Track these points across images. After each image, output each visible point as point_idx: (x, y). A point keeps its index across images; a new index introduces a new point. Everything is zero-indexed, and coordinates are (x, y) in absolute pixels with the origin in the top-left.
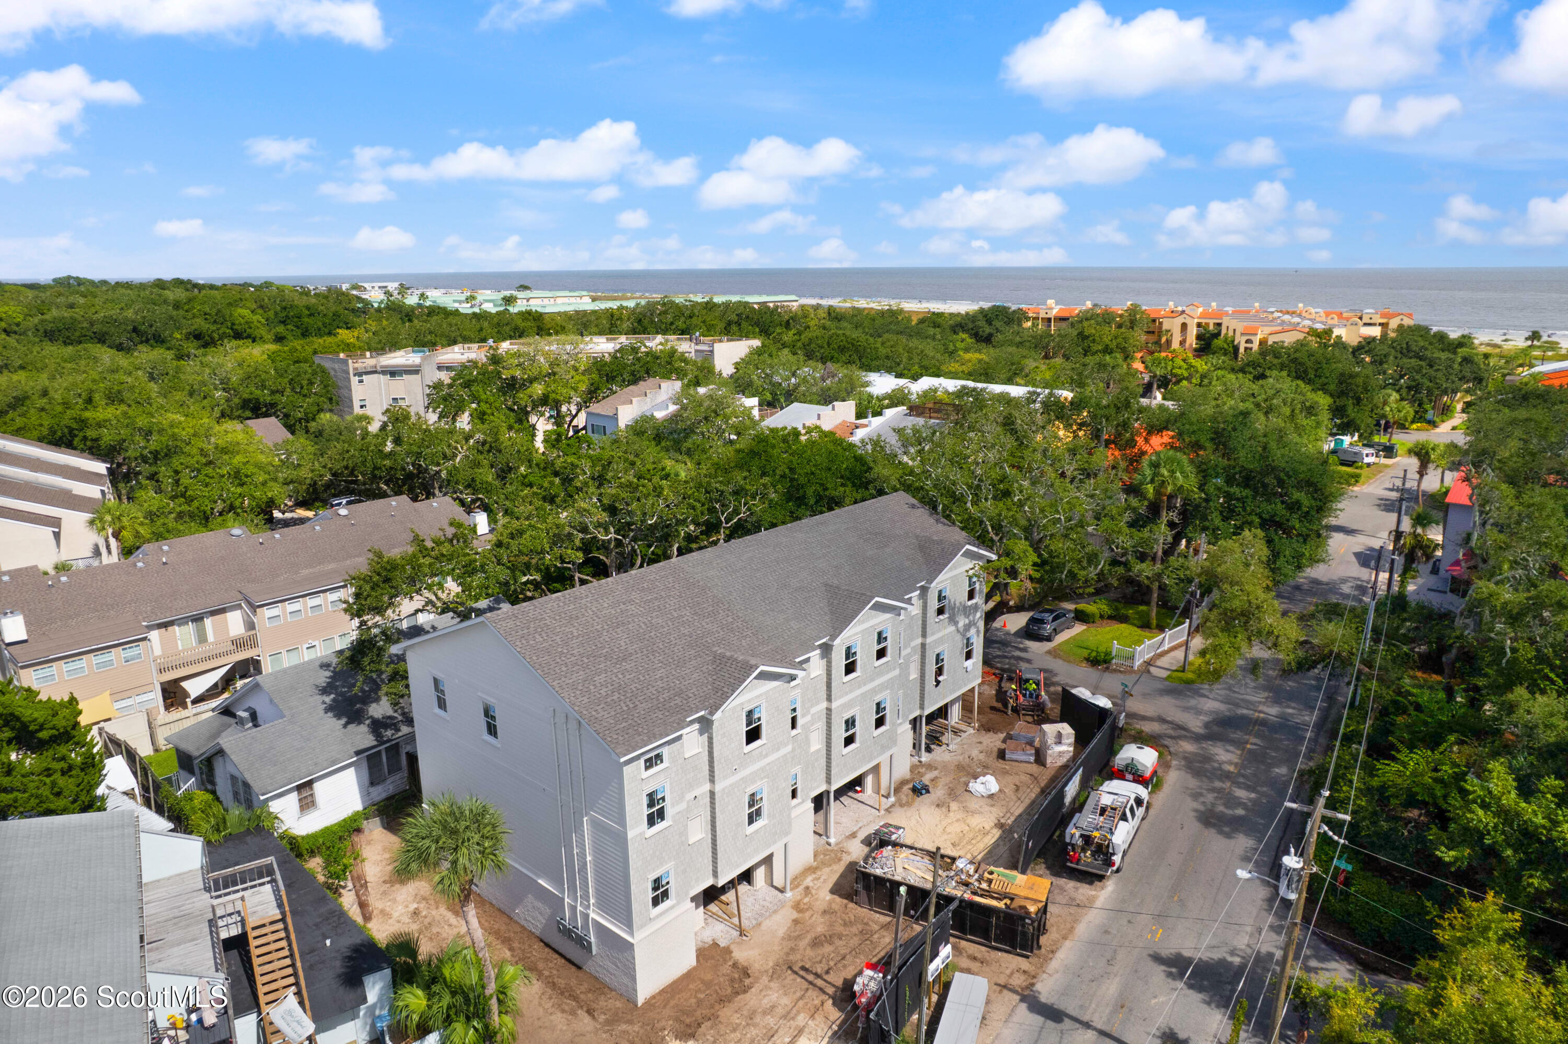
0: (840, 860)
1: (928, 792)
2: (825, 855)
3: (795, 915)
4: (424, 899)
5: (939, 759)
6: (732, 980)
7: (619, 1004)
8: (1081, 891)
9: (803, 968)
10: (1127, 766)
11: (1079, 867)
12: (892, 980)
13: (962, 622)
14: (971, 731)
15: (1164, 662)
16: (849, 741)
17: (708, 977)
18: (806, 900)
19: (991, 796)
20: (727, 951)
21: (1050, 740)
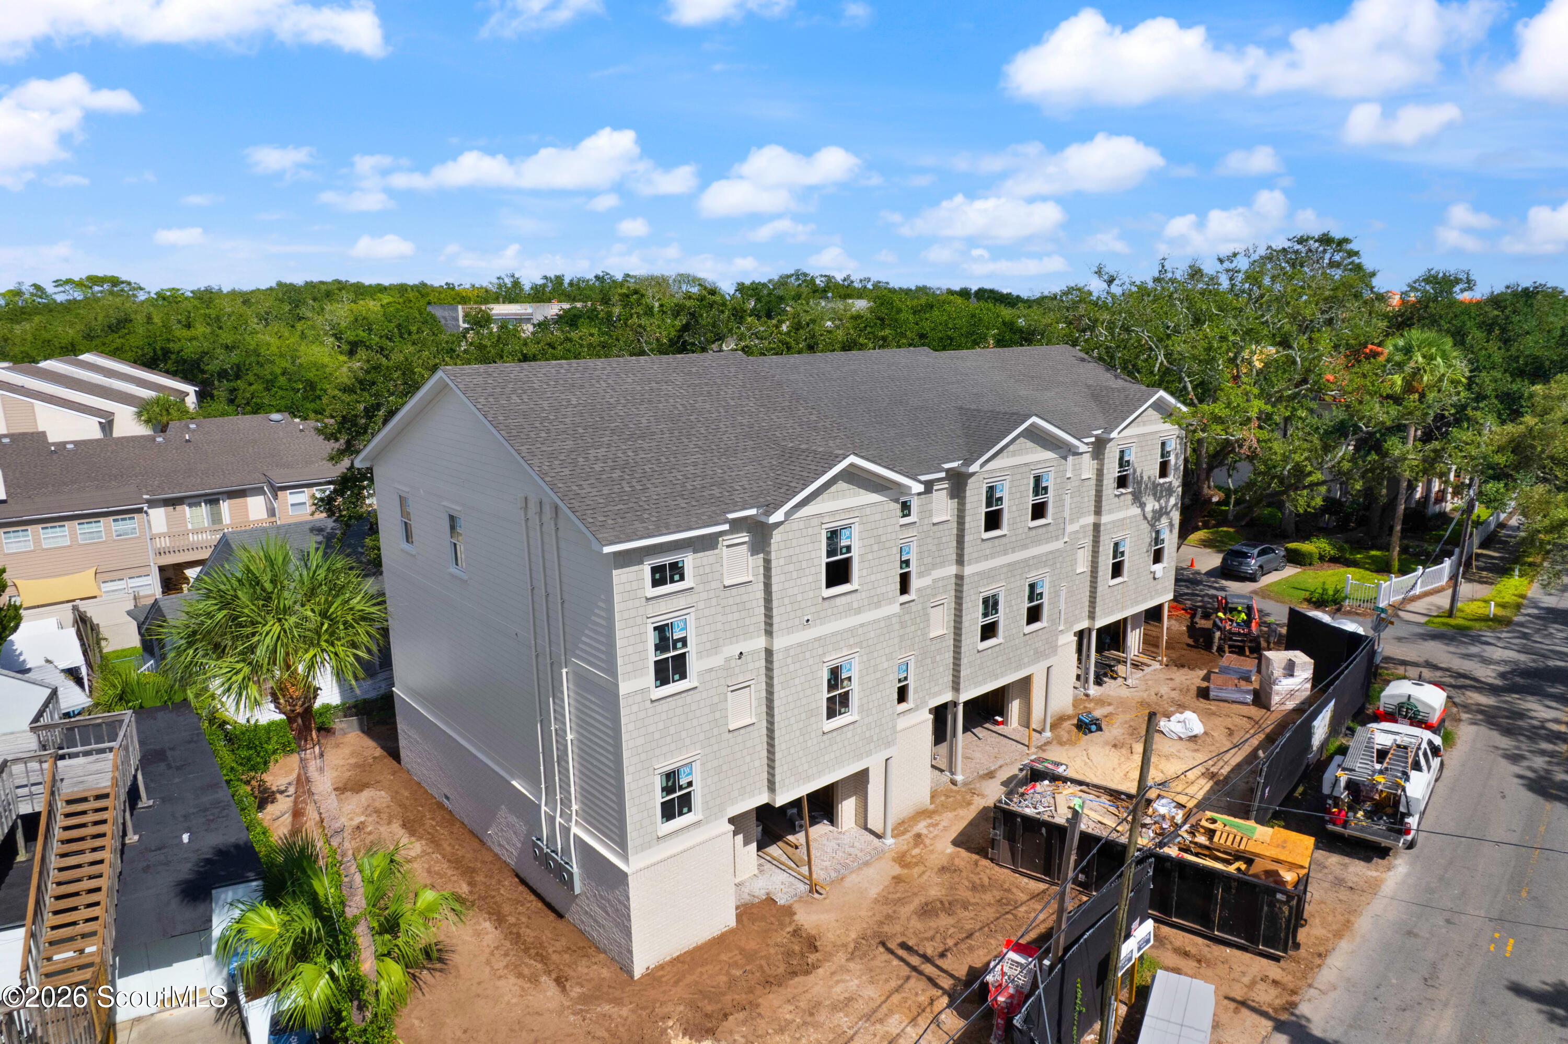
0: (969, 804)
1: (1100, 729)
2: (947, 797)
3: (897, 870)
4: (378, 812)
5: (1112, 693)
6: (789, 954)
7: (605, 973)
8: (1351, 869)
9: (904, 946)
10: (1400, 706)
11: (1348, 832)
12: (1051, 968)
13: (1151, 505)
14: (1156, 665)
15: (1419, 606)
16: (989, 631)
17: (752, 945)
18: (916, 851)
19: (1193, 738)
20: (788, 911)
21: (1278, 672)
